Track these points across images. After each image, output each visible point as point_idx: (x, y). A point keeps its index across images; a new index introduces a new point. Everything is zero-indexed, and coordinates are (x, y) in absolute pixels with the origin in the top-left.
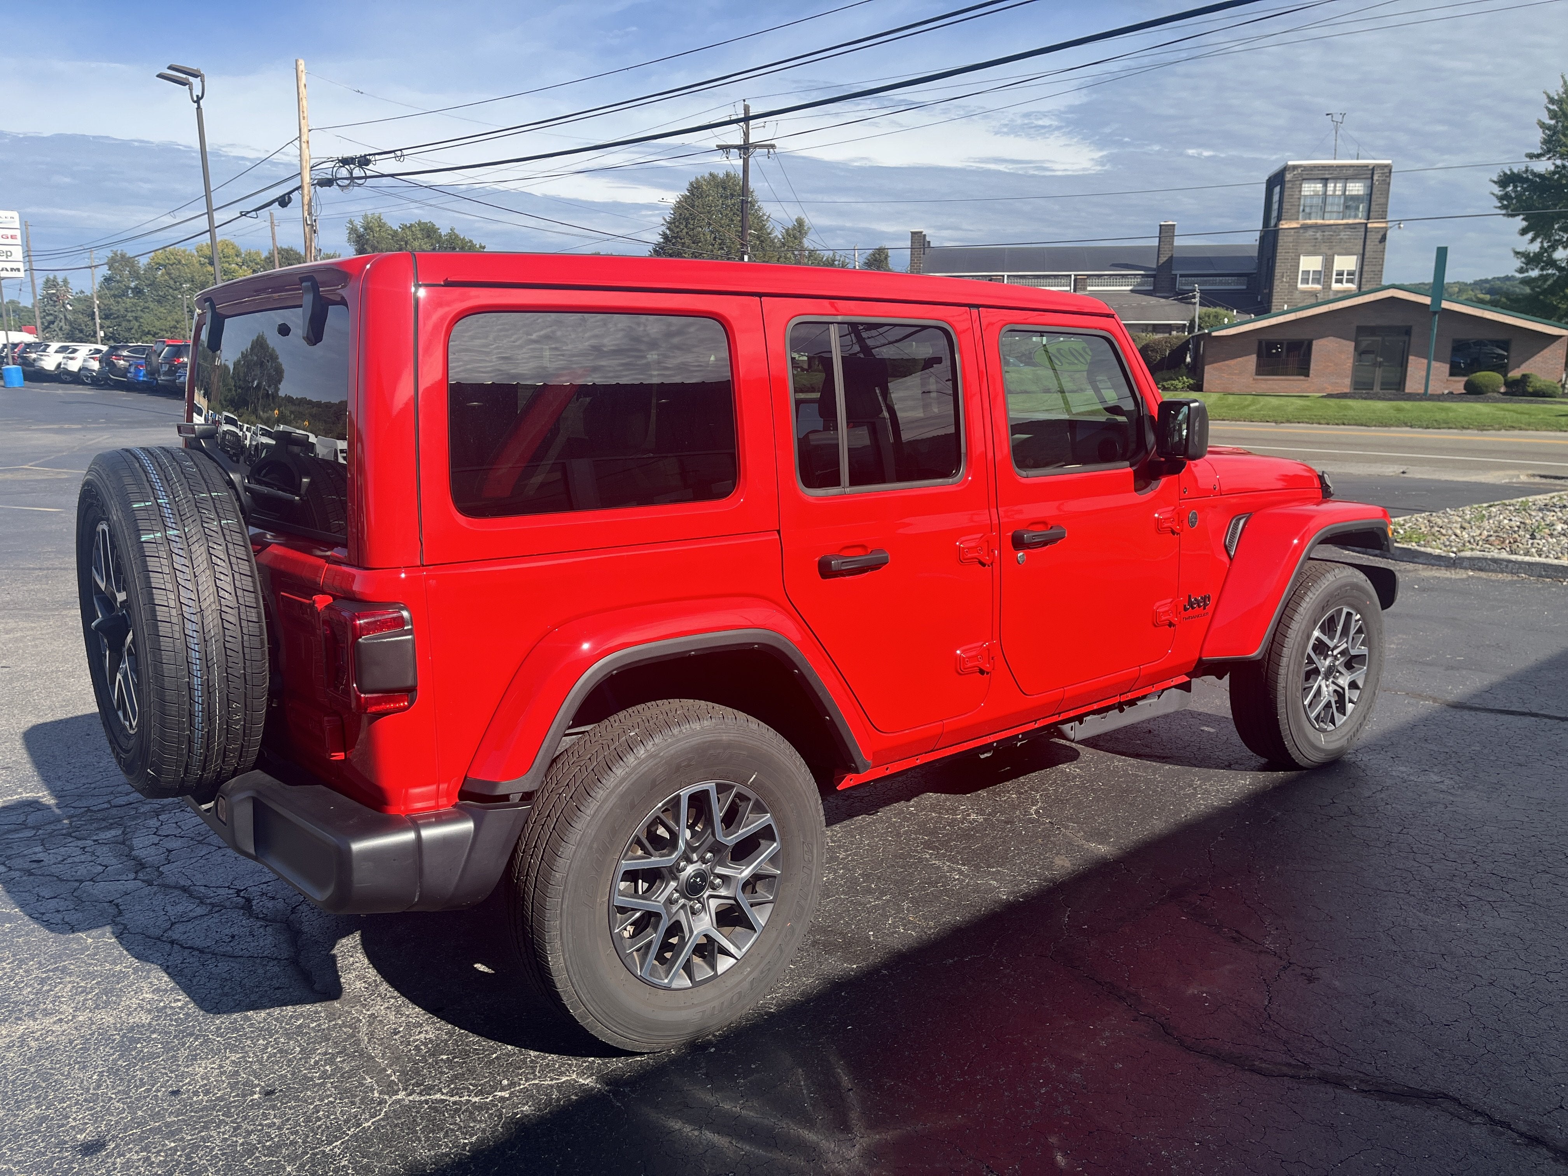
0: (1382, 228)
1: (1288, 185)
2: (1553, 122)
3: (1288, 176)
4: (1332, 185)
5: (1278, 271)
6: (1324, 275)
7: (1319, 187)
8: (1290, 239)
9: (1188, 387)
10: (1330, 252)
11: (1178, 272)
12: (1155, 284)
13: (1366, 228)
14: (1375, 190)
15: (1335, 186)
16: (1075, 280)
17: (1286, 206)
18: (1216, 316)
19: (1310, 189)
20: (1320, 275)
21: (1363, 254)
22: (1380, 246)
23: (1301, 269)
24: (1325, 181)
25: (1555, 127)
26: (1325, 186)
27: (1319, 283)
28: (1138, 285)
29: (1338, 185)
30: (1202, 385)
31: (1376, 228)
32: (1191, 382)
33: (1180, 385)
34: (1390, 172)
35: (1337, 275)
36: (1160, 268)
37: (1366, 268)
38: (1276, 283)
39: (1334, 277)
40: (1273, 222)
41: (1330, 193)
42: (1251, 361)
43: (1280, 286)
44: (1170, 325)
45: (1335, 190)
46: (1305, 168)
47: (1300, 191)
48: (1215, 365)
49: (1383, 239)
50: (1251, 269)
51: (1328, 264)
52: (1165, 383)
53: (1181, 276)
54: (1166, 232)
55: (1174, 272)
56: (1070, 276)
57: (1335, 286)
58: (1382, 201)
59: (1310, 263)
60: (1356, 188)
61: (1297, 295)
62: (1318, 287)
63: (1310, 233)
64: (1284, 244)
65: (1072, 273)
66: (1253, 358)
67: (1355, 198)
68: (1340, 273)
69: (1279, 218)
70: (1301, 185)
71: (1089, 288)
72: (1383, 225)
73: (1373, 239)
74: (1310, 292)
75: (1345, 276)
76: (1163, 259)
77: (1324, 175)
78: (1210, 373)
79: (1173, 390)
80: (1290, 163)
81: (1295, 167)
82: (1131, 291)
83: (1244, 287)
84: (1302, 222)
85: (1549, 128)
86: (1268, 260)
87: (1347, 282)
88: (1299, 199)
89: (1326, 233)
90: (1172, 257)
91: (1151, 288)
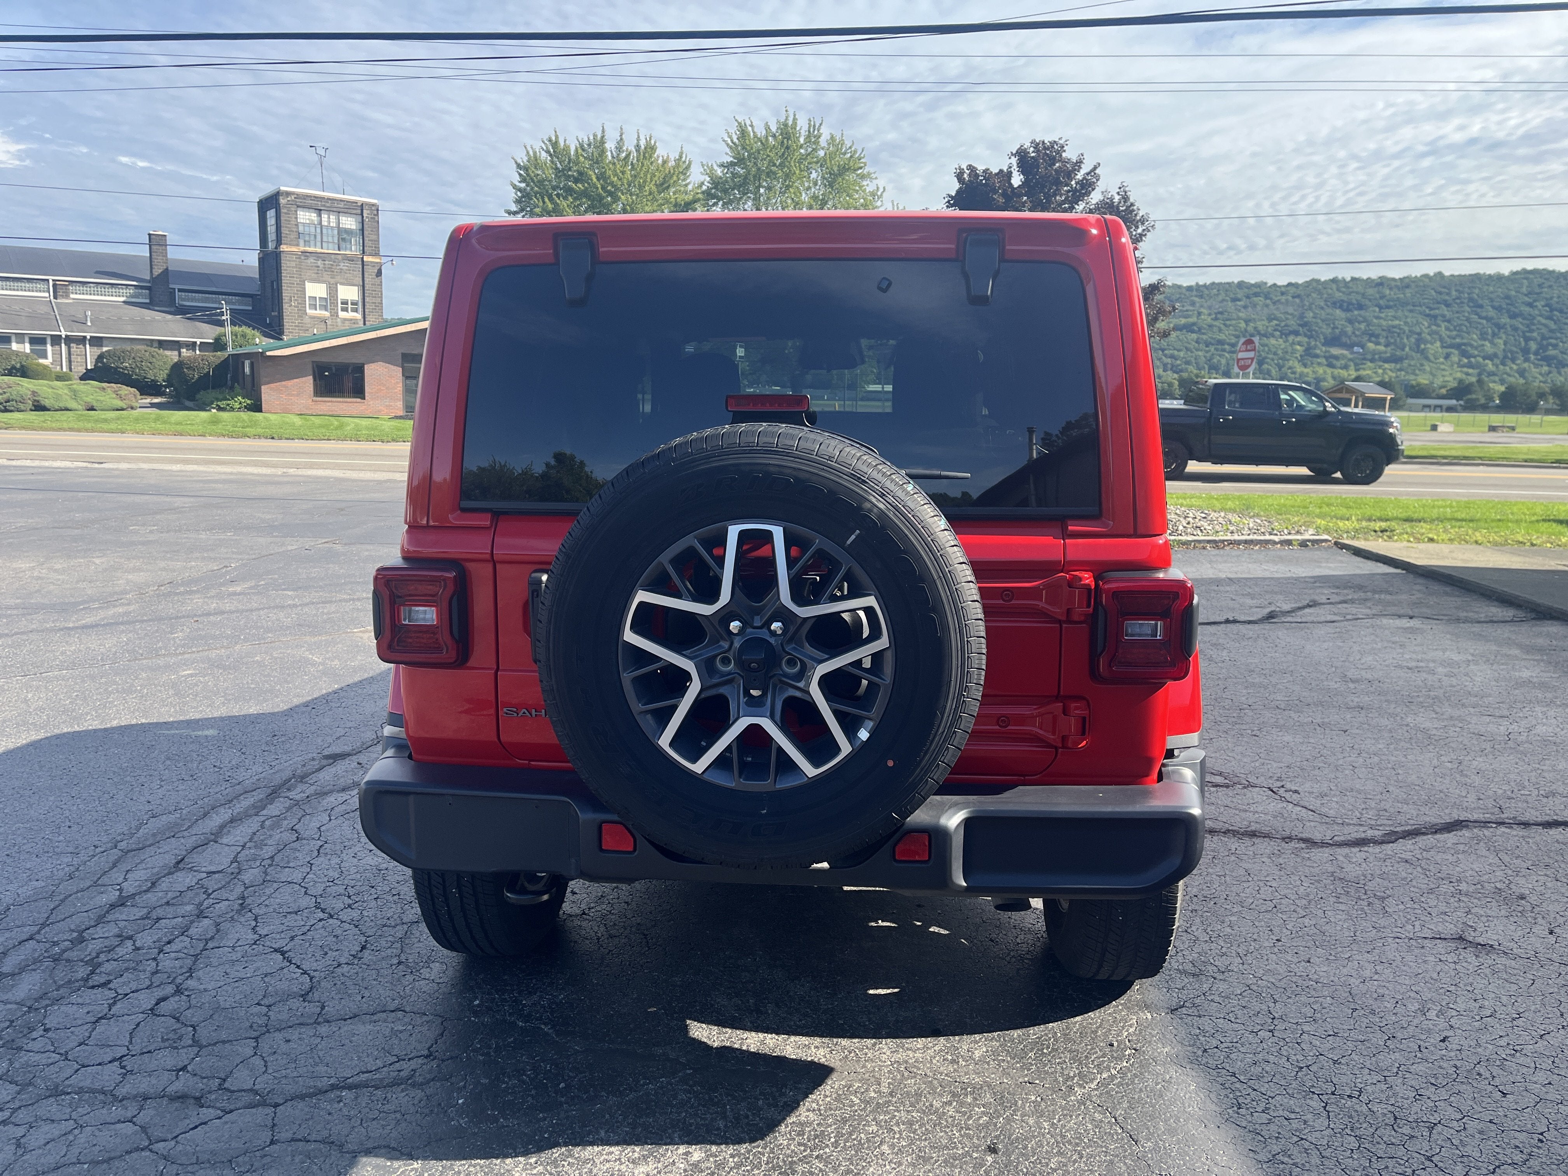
0: (377, 263)
1: (283, 211)
2: (523, 185)
3: (283, 201)
4: (326, 216)
5: (286, 295)
6: (330, 302)
7: (314, 216)
8: (293, 264)
9: (245, 407)
10: (332, 281)
11: (177, 287)
12: (151, 299)
13: (363, 261)
14: (365, 226)
15: (329, 218)
16: (54, 286)
17: (284, 231)
18: (244, 336)
19: (305, 217)
20: (327, 302)
21: (363, 286)
22: (377, 280)
23: (308, 295)
24: (319, 211)
25: (525, 189)
26: (320, 216)
27: (326, 310)
28: (132, 296)
29: (331, 217)
30: (261, 405)
31: (372, 262)
32: (249, 402)
33: (237, 405)
34: (378, 210)
35: (342, 303)
36: (154, 280)
37: (367, 299)
38: (285, 306)
39: (340, 305)
40: (271, 246)
41: (325, 223)
42: (308, 383)
43: (289, 310)
44: (178, 342)
45: (329, 222)
46: (298, 196)
47: (296, 218)
48: (272, 385)
49: (379, 273)
50: (254, 289)
51: (333, 291)
52: (219, 403)
53: (180, 290)
54: (156, 242)
55: (171, 286)
56: (48, 280)
57: (342, 314)
58: (374, 237)
59: (316, 290)
60: (349, 223)
61: (307, 320)
62: (327, 314)
63: (311, 260)
64: (288, 267)
65: (50, 278)
66: (310, 380)
67: (349, 232)
68: (345, 303)
69: (279, 242)
70: (296, 211)
71: (72, 296)
72: (378, 260)
73: (370, 272)
74: (319, 318)
75: (350, 306)
76: (157, 271)
77: (319, 206)
78: (267, 393)
79: (229, 411)
80: (283, 188)
81: (288, 194)
82: (124, 302)
83: (250, 308)
84: (302, 249)
85: (520, 190)
86: (272, 282)
87: (352, 311)
88: (297, 225)
89: (327, 262)
90: (167, 269)
91: (148, 301)
